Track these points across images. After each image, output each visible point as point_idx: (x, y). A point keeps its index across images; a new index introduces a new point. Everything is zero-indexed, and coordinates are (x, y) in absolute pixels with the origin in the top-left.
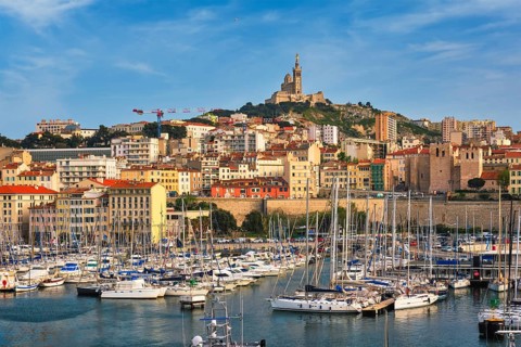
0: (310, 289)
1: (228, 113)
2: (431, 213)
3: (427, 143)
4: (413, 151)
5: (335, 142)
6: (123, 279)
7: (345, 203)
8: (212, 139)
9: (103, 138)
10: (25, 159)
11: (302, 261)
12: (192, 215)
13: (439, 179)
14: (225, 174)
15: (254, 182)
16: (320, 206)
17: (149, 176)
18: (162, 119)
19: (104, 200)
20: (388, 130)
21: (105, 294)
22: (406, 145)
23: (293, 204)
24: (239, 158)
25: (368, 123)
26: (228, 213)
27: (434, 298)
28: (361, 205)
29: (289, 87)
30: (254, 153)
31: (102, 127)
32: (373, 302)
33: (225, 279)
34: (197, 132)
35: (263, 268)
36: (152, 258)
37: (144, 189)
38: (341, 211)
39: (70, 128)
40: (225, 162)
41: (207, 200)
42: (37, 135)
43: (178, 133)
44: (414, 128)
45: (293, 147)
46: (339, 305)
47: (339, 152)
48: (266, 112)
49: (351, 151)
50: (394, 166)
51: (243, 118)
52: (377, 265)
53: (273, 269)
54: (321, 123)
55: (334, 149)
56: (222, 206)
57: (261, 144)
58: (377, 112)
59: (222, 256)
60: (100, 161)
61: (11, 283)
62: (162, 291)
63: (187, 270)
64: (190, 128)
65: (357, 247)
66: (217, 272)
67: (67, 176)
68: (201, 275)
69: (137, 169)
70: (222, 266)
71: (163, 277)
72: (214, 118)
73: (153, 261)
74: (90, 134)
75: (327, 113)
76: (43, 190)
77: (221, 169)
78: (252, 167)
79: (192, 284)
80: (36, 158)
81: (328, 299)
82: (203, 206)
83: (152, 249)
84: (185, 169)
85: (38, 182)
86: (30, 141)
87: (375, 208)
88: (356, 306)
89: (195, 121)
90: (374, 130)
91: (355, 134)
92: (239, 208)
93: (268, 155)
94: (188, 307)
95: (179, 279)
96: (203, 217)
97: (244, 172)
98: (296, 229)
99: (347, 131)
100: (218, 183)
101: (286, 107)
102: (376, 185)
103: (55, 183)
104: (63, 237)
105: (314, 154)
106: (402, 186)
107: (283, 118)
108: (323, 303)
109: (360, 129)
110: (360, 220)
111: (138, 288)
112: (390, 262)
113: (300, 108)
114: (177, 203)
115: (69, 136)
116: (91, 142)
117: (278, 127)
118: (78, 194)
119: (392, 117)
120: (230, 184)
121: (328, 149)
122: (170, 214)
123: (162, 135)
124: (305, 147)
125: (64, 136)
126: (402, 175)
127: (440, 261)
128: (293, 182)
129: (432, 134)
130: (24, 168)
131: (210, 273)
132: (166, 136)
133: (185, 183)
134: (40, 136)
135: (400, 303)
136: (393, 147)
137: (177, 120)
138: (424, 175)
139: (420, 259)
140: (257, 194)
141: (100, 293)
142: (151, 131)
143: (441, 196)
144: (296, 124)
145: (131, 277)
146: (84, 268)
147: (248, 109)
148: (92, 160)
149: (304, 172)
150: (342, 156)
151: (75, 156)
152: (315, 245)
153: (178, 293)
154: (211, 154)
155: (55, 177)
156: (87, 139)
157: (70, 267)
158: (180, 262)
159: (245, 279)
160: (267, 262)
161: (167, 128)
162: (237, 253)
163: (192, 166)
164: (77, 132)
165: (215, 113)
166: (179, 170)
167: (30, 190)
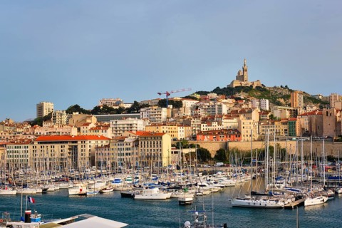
0: (253, 194)
1: (206, 93)
2: (324, 149)
3: (321, 108)
4: (313, 113)
5: (268, 109)
6: (147, 188)
7: (274, 144)
8: (197, 108)
9: (136, 108)
10: (93, 120)
11: (249, 177)
12: (186, 151)
13: (328, 129)
14: (204, 127)
15: (221, 132)
16: (259, 146)
17: (161, 129)
18: (169, 97)
19: (136, 143)
20: (298, 102)
21: (136, 197)
22: (309, 109)
23: (244, 145)
24: (212, 118)
25: (286, 97)
26: (206, 150)
27: (326, 199)
28: (283, 144)
29: (241, 78)
30: (221, 116)
31: (135, 102)
32: (290, 202)
33: (204, 188)
34: (188, 104)
35: (226, 182)
36: (163, 176)
37: (159, 136)
38: (271, 148)
39: (118, 103)
40: (204, 121)
41: (195, 143)
42: (100, 107)
43: (178, 105)
44: (314, 100)
45: (243, 112)
46: (270, 203)
47: (270, 114)
48: (228, 92)
49: (277, 114)
50: (302, 122)
51: (215, 95)
52: (292, 180)
53: (232, 182)
54: (259, 98)
55: (267, 112)
56: (203, 146)
57: (225, 110)
58: (291, 91)
59: (203, 175)
60: (134, 121)
61: (84, 191)
62: (168, 195)
63: (183, 183)
64: (184, 102)
65: (281, 169)
66: (199, 184)
67: (116, 130)
68: (191, 185)
69: (155, 125)
70: (203, 180)
71: (169, 187)
72: (198, 96)
73: (164, 178)
74: (129, 106)
75: (262, 92)
76: (103, 138)
77: (202, 125)
78: (220, 123)
79: (185, 190)
80: (99, 120)
81: (264, 200)
82: (192, 146)
83: (163, 171)
84: (182, 125)
85: (100, 133)
86: (96, 111)
87: (291, 146)
88: (281, 204)
89: (187, 98)
90: (290, 101)
91: (279, 104)
92: (212, 147)
93: (229, 116)
94: (183, 204)
95: (178, 188)
96: (191, 153)
97: (215, 126)
98: (246, 159)
99: (275, 102)
100: (200, 133)
101: (239, 89)
102: (291, 133)
103: (109, 134)
104: (113, 164)
105: (255, 115)
106: (306, 134)
107: (237, 95)
108: (261, 202)
109: (282, 101)
110: (283, 154)
111: (156, 193)
112: (300, 178)
113: (248, 89)
114: (178, 145)
115: (117, 107)
116: (129, 111)
117: (234, 101)
118: (122, 140)
119: (300, 94)
120: (207, 133)
121: (263, 112)
122: (174, 151)
123: (169, 106)
124: (250, 111)
125: (115, 107)
126: (307, 127)
127: (330, 177)
128: (243, 132)
129: (324, 103)
130: (93, 125)
131: (196, 185)
132: (171, 106)
133: (181, 133)
134: (101, 107)
135: (308, 202)
136: (301, 111)
137: (177, 98)
138: (320, 127)
139: (318, 176)
140: (223, 139)
141: (134, 196)
142: (163, 104)
143: (330, 139)
144: (245, 99)
145: (151, 187)
146: (124, 182)
147: (217, 91)
148: (130, 121)
149: (250, 126)
150: (271, 116)
151: (120, 118)
152: (256, 168)
153: (178, 196)
154: (196, 116)
155: (110, 130)
156: (127, 109)
157: (117, 181)
158: (178, 178)
159: (216, 188)
160: (228, 178)
161: (172, 102)
162: (212, 173)
163: (186, 123)
164: (122, 105)
165: (198, 93)
166: (178, 126)
167: (96, 138)
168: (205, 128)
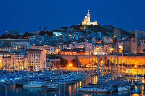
0: (90, 84)
1: (67, 28)
3: (130, 38)
4: (125, 40)
5: (101, 37)
6: (30, 81)
8: (61, 36)
15: (74, 50)
18: (46, 30)
21: (24, 86)
22: (123, 39)
24: (70, 42)
25: (111, 31)
26: (66, 60)
27: (130, 88)
30: (74, 41)
31: (26, 32)
33: (63, 81)
35: (76, 78)
37: (39, 52)
39: (16, 33)
40: (65, 43)
41: (59, 56)
42: (6, 35)
43: (50, 34)
44: (126, 33)
46: (99, 90)
47: (102, 40)
51: (71, 30)
53: (79, 78)
54: (96, 31)
55: (100, 39)
56: (64, 57)
58: (114, 28)
59: (63, 73)
63: (51, 78)
64: (54, 33)
66: (61, 78)
68: (56, 79)
69: (37, 45)
70: (63, 77)
72: (62, 30)
74: (22, 34)
75: (98, 28)
76: (7, 52)
77: (64, 46)
78: (74, 45)
79: (52, 82)
81: (96, 88)
85: (5, 50)
88: (105, 90)
89: (56, 30)
90: (113, 34)
91: (107, 35)
92: (69, 58)
93: (79, 41)
94: (51, 90)
95: (48, 81)
96: (57, 61)
97: (71, 47)
99: (105, 34)
100: (63, 50)
107: (84, 30)
108: (94, 89)
109: (109, 33)
111: (35, 84)
113: (90, 27)
114: (49, 56)
115: (16, 35)
117: (82, 33)
118: (18, 53)
119: (119, 29)
120: (67, 50)
122: (47, 60)
123: (45, 35)
124: (91, 39)
125: (14, 35)
128: (87, 50)
129: (132, 35)
131: (59, 79)
132: (47, 35)
133: (52, 50)
134: (7, 35)
135: (120, 89)
136: (119, 39)
138: (129, 48)
144: (88, 32)
146: (18, 77)
149: (90, 47)
153: (48, 85)
154: (61, 41)
156: (22, 36)
157: (14, 77)
159: (70, 81)
161: (47, 33)
163: (55, 45)
164: (18, 34)
165: (62, 28)
166: (50, 46)
168: (65, 47)
